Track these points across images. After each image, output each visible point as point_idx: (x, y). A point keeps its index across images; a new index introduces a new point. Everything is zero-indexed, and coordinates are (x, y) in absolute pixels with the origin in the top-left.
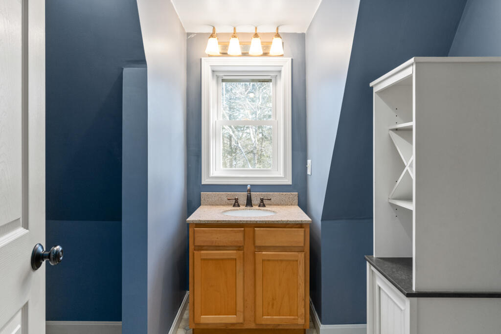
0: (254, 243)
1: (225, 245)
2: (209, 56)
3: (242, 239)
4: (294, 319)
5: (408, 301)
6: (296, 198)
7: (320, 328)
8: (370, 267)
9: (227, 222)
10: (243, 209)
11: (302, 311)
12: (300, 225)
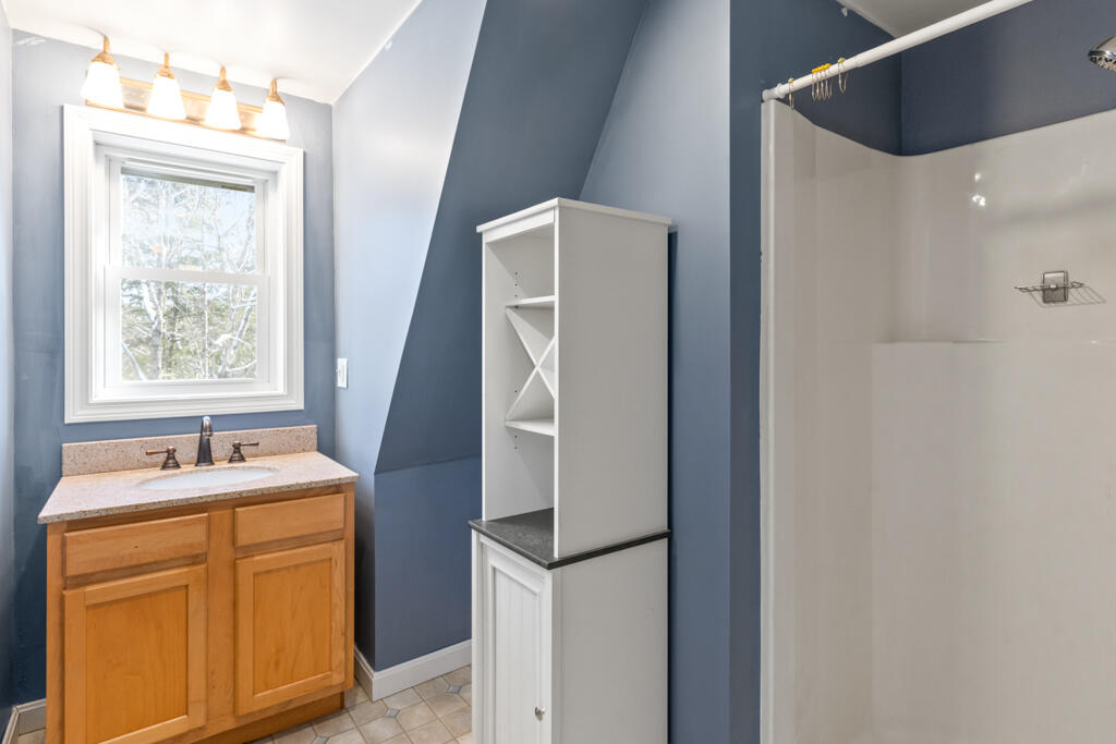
0: (234, 541)
1: (159, 558)
2: (87, 103)
3: (204, 538)
4: (322, 679)
5: (548, 575)
6: (314, 436)
7: (373, 680)
8: (478, 538)
9: (165, 505)
10: (191, 472)
11: (339, 656)
12: (335, 488)
